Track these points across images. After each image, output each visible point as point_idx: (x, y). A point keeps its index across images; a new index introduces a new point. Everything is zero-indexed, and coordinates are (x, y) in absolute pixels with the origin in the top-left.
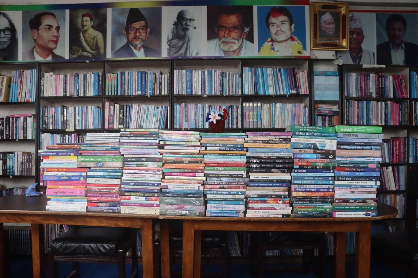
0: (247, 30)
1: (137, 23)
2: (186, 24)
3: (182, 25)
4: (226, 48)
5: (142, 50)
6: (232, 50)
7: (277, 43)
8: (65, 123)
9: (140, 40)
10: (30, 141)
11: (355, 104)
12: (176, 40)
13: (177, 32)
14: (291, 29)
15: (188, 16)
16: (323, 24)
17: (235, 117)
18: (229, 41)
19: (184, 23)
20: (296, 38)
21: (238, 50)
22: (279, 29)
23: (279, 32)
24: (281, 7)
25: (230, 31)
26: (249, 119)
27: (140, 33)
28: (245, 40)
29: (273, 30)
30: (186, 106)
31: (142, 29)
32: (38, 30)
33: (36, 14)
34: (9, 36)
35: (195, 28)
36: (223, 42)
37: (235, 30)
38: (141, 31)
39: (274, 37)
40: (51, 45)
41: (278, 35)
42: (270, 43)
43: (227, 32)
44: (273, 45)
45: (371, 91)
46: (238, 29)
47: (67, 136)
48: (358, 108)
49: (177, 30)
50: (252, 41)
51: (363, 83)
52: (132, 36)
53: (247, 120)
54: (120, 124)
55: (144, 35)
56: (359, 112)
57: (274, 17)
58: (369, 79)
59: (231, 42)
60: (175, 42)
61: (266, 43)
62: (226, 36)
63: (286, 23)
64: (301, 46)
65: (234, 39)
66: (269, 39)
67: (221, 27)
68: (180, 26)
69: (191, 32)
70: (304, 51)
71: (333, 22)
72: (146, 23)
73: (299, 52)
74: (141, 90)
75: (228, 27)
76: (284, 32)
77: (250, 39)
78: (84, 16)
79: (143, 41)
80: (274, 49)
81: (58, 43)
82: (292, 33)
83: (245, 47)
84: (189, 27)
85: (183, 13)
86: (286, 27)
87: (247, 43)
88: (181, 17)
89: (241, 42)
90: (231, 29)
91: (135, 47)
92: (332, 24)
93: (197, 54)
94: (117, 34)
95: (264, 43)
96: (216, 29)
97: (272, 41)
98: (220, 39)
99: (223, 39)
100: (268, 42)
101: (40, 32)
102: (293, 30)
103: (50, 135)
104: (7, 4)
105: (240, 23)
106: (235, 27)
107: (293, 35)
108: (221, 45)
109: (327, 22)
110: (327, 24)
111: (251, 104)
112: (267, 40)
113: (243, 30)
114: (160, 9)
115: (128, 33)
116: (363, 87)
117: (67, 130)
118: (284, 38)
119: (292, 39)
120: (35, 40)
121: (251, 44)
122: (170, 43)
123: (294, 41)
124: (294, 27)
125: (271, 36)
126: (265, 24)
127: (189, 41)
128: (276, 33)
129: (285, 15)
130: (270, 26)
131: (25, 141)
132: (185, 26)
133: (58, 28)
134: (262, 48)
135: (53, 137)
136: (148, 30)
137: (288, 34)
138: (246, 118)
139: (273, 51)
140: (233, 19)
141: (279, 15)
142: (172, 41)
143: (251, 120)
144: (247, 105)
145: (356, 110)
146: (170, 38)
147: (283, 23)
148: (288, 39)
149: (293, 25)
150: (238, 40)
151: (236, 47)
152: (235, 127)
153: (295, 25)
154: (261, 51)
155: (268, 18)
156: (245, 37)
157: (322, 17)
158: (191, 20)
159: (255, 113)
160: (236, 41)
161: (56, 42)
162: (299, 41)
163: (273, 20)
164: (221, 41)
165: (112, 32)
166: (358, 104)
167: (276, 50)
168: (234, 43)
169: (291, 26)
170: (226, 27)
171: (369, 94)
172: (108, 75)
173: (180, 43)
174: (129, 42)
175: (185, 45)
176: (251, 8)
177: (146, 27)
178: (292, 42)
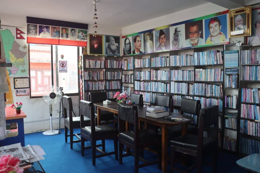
0: (200, 32)
1: (162, 36)
2: (178, 34)
3: (177, 34)
4: (192, 43)
5: (164, 47)
6: (195, 43)
7: (213, 37)
8: (140, 77)
9: (163, 43)
10: (132, 83)
11: (248, 68)
12: (175, 41)
13: (175, 38)
14: (220, 28)
15: (178, 30)
16: (236, 22)
17: (192, 76)
18: (193, 39)
19: (177, 33)
20: (222, 33)
21: (197, 43)
22: (214, 29)
23: (214, 31)
24: (215, 18)
25: (194, 34)
26: (198, 76)
27: (163, 40)
28: (199, 38)
29: (211, 30)
30: (174, 71)
31: (164, 38)
32: (136, 42)
33: (135, 36)
34: (129, 46)
35: (181, 35)
36: (191, 40)
37: (195, 33)
38: (164, 39)
39: (212, 34)
40: (139, 48)
41: (214, 33)
42: (210, 38)
43: (192, 35)
44: (211, 38)
45: (258, 60)
46: (197, 33)
47: (141, 82)
48: (250, 71)
49: (175, 37)
50: (202, 38)
51: (253, 55)
52: (161, 41)
53: (197, 77)
54: (155, 78)
55: (164, 40)
56: (250, 73)
57: (212, 23)
58: (257, 53)
59: (194, 40)
60: (174, 42)
61: (208, 38)
62: (192, 37)
63: (217, 25)
64: (225, 37)
65: (195, 38)
66: (210, 36)
67: (190, 33)
68: (176, 35)
69: (180, 37)
70: (226, 39)
71: (242, 20)
72: (165, 35)
73: (223, 40)
74: (161, 65)
75: (193, 32)
76: (217, 31)
77: (202, 37)
78: (147, 35)
79: (164, 43)
80: (212, 40)
81: (141, 47)
82: (220, 30)
83: (200, 42)
84: (179, 35)
85: (177, 29)
86: (217, 28)
87: (200, 39)
88: (176, 31)
89: (198, 39)
90: (194, 33)
91: (162, 46)
92: (242, 21)
93: (182, 47)
94: (156, 41)
95: (207, 38)
96: (188, 34)
97: (211, 36)
98: (190, 39)
99: (191, 39)
100: (209, 37)
101: (136, 43)
102: (221, 29)
103: (137, 81)
104: (129, 34)
105: (197, 29)
106: (196, 32)
107: (221, 32)
108: (191, 41)
109: (239, 21)
110: (238, 22)
111: (198, 70)
112: (209, 36)
113: (199, 33)
114: (169, 28)
115: (160, 40)
116: (253, 58)
117: (141, 80)
118: (216, 34)
119: (220, 34)
120: (135, 46)
121: (202, 39)
122: (173, 43)
123: (221, 35)
124: (221, 27)
125: (210, 34)
126: (208, 28)
127: (179, 41)
128: (213, 32)
129: (217, 21)
130: (210, 28)
131: (131, 83)
132: (177, 35)
133: (141, 41)
134: (207, 40)
135: (137, 82)
136: (166, 38)
137: (218, 31)
138: (196, 76)
139: (211, 41)
140: (195, 28)
141: (214, 22)
142: (173, 42)
143: (198, 77)
144: (197, 70)
145: (248, 72)
146: (173, 41)
147: (216, 26)
148: (218, 34)
149: (221, 26)
150: (197, 38)
151: (196, 41)
152: (192, 80)
153: (222, 25)
154: (206, 42)
155: (209, 25)
156: (200, 36)
157: (236, 18)
158: (179, 31)
159: (200, 74)
160: (196, 39)
161: (140, 46)
162: (224, 35)
163: (211, 25)
164: (190, 40)
165: (155, 40)
166: (250, 68)
167: (213, 41)
168: (195, 40)
169: (220, 27)
170: (192, 33)
171: (256, 62)
172: (152, 59)
173: (176, 42)
174: (160, 44)
175: (178, 43)
176: (202, 21)
177: (165, 37)
178: (220, 35)
